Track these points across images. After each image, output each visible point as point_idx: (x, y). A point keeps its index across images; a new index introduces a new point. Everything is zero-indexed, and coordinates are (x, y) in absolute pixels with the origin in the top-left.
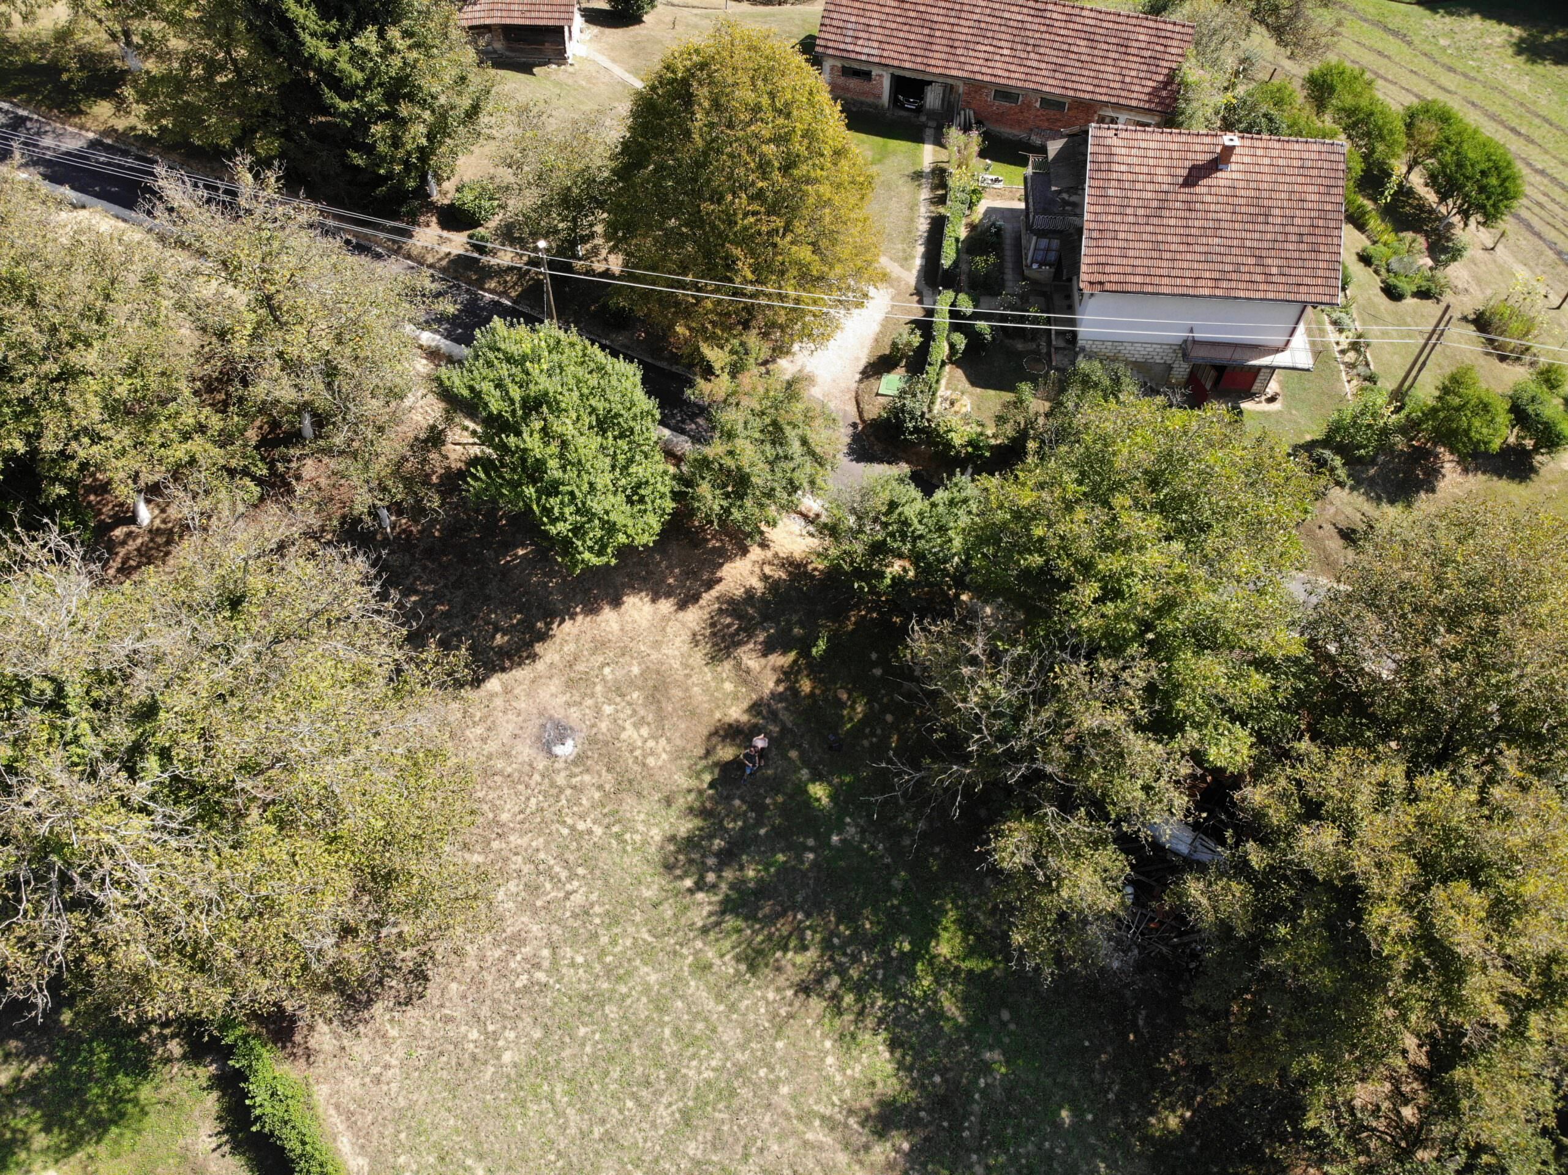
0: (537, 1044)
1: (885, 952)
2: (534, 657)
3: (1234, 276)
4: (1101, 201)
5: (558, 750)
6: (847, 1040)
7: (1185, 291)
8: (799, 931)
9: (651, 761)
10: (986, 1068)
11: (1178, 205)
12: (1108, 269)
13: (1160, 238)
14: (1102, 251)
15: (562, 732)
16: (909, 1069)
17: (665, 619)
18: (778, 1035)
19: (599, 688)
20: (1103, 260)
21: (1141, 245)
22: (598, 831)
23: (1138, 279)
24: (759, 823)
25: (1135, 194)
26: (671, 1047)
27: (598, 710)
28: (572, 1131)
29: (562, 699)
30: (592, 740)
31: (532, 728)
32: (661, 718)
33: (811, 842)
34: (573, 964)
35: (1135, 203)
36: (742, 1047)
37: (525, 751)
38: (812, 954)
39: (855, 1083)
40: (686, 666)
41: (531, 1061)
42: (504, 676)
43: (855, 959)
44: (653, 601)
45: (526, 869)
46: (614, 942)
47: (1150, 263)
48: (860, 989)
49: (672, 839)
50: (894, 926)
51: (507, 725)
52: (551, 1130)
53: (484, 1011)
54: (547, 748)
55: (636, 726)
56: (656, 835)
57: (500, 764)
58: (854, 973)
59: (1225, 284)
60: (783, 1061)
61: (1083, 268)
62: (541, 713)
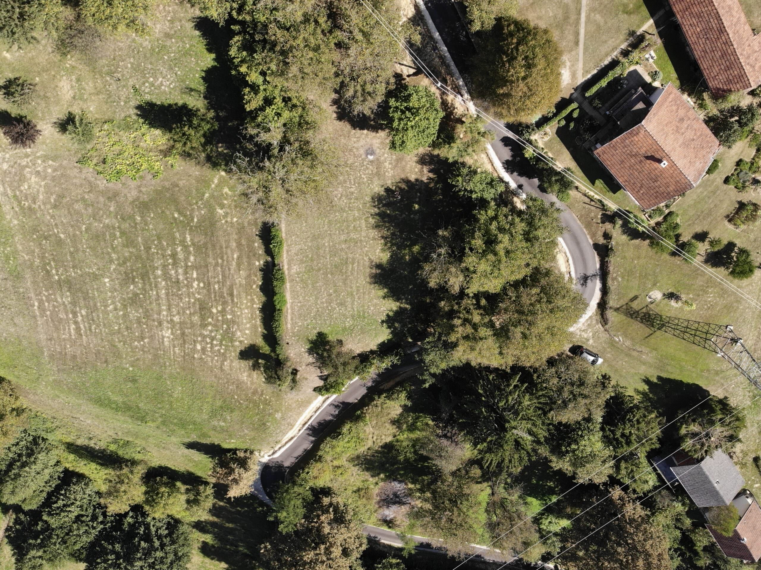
1: (403, 242)
2: (377, 132)
4: (622, 140)
5: (369, 156)
6: (383, 250)
8: (390, 228)
9: (387, 174)
12: (605, 155)
13: (625, 161)
14: (608, 150)
15: (372, 153)
18: (372, 240)
21: (619, 158)
22: (365, 180)
25: (632, 147)
26: (351, 228)
27: (384, 154)
29: (378, 145)
30: (378, 159)
31: (367, 147)
32: (396, 166)
33: (406, 214)
34: (343, 201)
35: (629, 148)
36: (364, 237)
37: (362, 151)
38: (389, 233)
43: (396, 240)
46: (354, 203)
47: (616, 163)
48: (393, 244)
49: (378, 194)
50: (409, 239)
51: (362, 142)
54: (367, 154)
55: (390, 164)
56: (375, 190)
57: (355, 150)
58: (394, 241)
59: (627, 183)
60: (370, 245)
61: (600, 149)
62: (371, 145)
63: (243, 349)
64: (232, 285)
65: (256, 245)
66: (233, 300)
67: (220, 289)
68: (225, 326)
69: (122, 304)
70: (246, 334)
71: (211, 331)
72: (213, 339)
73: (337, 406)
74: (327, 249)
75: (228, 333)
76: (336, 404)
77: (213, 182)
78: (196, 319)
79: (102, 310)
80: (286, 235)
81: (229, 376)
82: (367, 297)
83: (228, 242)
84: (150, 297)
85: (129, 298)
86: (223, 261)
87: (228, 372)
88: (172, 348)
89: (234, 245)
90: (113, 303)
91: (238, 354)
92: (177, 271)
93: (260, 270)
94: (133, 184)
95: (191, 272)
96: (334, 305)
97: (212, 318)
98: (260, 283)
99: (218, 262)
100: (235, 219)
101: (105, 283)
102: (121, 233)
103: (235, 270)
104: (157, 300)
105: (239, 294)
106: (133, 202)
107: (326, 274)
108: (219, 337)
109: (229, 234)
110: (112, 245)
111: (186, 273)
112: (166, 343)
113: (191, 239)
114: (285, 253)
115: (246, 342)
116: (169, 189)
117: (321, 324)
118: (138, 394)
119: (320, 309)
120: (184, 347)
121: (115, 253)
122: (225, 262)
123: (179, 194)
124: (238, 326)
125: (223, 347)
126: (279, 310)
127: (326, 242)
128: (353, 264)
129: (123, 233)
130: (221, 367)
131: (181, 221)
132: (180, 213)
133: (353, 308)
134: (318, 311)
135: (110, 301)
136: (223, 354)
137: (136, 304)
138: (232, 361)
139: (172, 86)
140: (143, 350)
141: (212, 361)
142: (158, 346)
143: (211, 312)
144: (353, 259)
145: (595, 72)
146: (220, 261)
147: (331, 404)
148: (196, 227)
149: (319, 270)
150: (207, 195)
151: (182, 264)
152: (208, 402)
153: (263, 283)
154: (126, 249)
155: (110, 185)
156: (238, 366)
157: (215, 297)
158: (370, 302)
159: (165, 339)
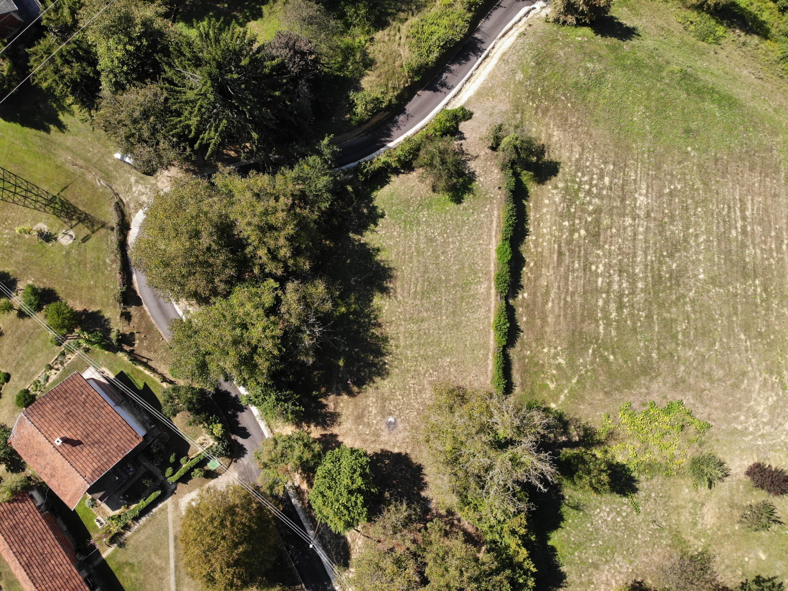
0: (441, 358)
1: (357, 318)
2: (382, 450)
3: (96, 405)
4: (110, 460)
5: (393, 420)
6: (379, 309)
7: (115, 413)
8: (371, 337)
9: (374, 400)
10: (355, 281)
11: (90, 439)
12: (129, 438)
13: (105, 434)
14: (126, 445)
15: (389, 425)
16: (371, 294)
17: (343, 435)
18: (393, 321)
19: (373, 429)
20: (128, 443)
21: (113, 437)
22: (398, 393)
23: (124, 428)
24: (361, 366)
25: (99, 453)
26: (415, 336)
27: (377, 423)
28: (445, 336)
29: (383, 433)
30: (384, 417)
31: (395, 431)
32: (364, 409)
33: (353, 353)
34: (423, 368)
35: (102, 451)
36: (401, 324)
37: (400, 426)
38: (371, 331)
39: (385, 300)
40: (348, 419)
41: (445, 355)
42: (392, 450)
43: (364, 322)
44: (342, 443)
45: (418, 397)
46: (411, 366)
47: (116, 430)
48: (368, 316)
49: (383, 379)
50: (350, 322)
51: (400, 436)
52: (449, 339)
53: (447, 373)
54: (395, 423)
55: (371, 412)
56: (386, 382)
57: (408, 428)
58: (367, 320)
59: (102, 405)
60: (395, 315)
61: (136, 445)
62: (390, 433)
63: (554, 178)
64: (558, 266)
65: (524, 319)
66: (560, 246)
67: (573, 262)
68: (573, 210)
69: (689, 243)
70: (549, 198)
71: (590, 203)
72: (589, 193)
73: (444, 85)
74: (444, 311)
75: (570, 200)
76: (444, 89)
77: (565, 396)
78: (606, 222)
79: (712, 234)
80: (489, 331)
81: (575, 136)
82: (401, 249)
83: (557, 323)
84: (655, 252)
85: (679, 251)
86: (565, 299)
87: (575, 143)
88: (638, 179)
89: (551, 319)
90: (698, 245)
91: (561, 170)
92: (620, 286)
93: (522, 287)
94: (655, 397)
95: (605, 284)
96: (440, 239)
97: (586, 221)
98: (524, 269)
99: (571, 297)
100: (545, 350)
101: (704, 273)
102: (677, 337)
103: (553, 286)
104: (647, 248)
105: (551, 253)
106: (657, 376)
107: (447, 281)
108: (581, 195)
109: (555, 332)
110: (689, 322)
111: (610, 284)
112: (644, 186)
113: (598, 327)
114: (493, 309)
115: (550, 187)
116: (616, 389)
117: (456, 215)
118: (686, 111)
119: (457, 234)
120: (624, 180)
121: (687, 311)
122: (563, 297)
123: (605, 383)
124: (557, 209)
125: (578, 180)
126: (506, 239)
127: (445, 321)
128: (416, 291)
129: (674, 337)
130: (583, 150)
131: (606, 349)
132: (607, 360)
133: (418, 234)
134: (459, 232)
135: (702, 247)
136: (579, 171)
137: (672, 243)
138: (569, 159)
139: (598, 510)
140: (672, 176)
141: (593, 160)
142: (654, 182)
143: (587, 230)
144: (415, 298)
145: (154, 510)
146: (569, 299)
147: (450, 88)
148: (591, 342)
149: (454, 286)
150: (574, 381)
151: (612, 296)
152: (604, 98)
153: (522, 270)
154: (673, 316)
155: (679, 398)
156: (563, 151)
157: (580, 251)
158: (398, 242)
159: (644, 191)
